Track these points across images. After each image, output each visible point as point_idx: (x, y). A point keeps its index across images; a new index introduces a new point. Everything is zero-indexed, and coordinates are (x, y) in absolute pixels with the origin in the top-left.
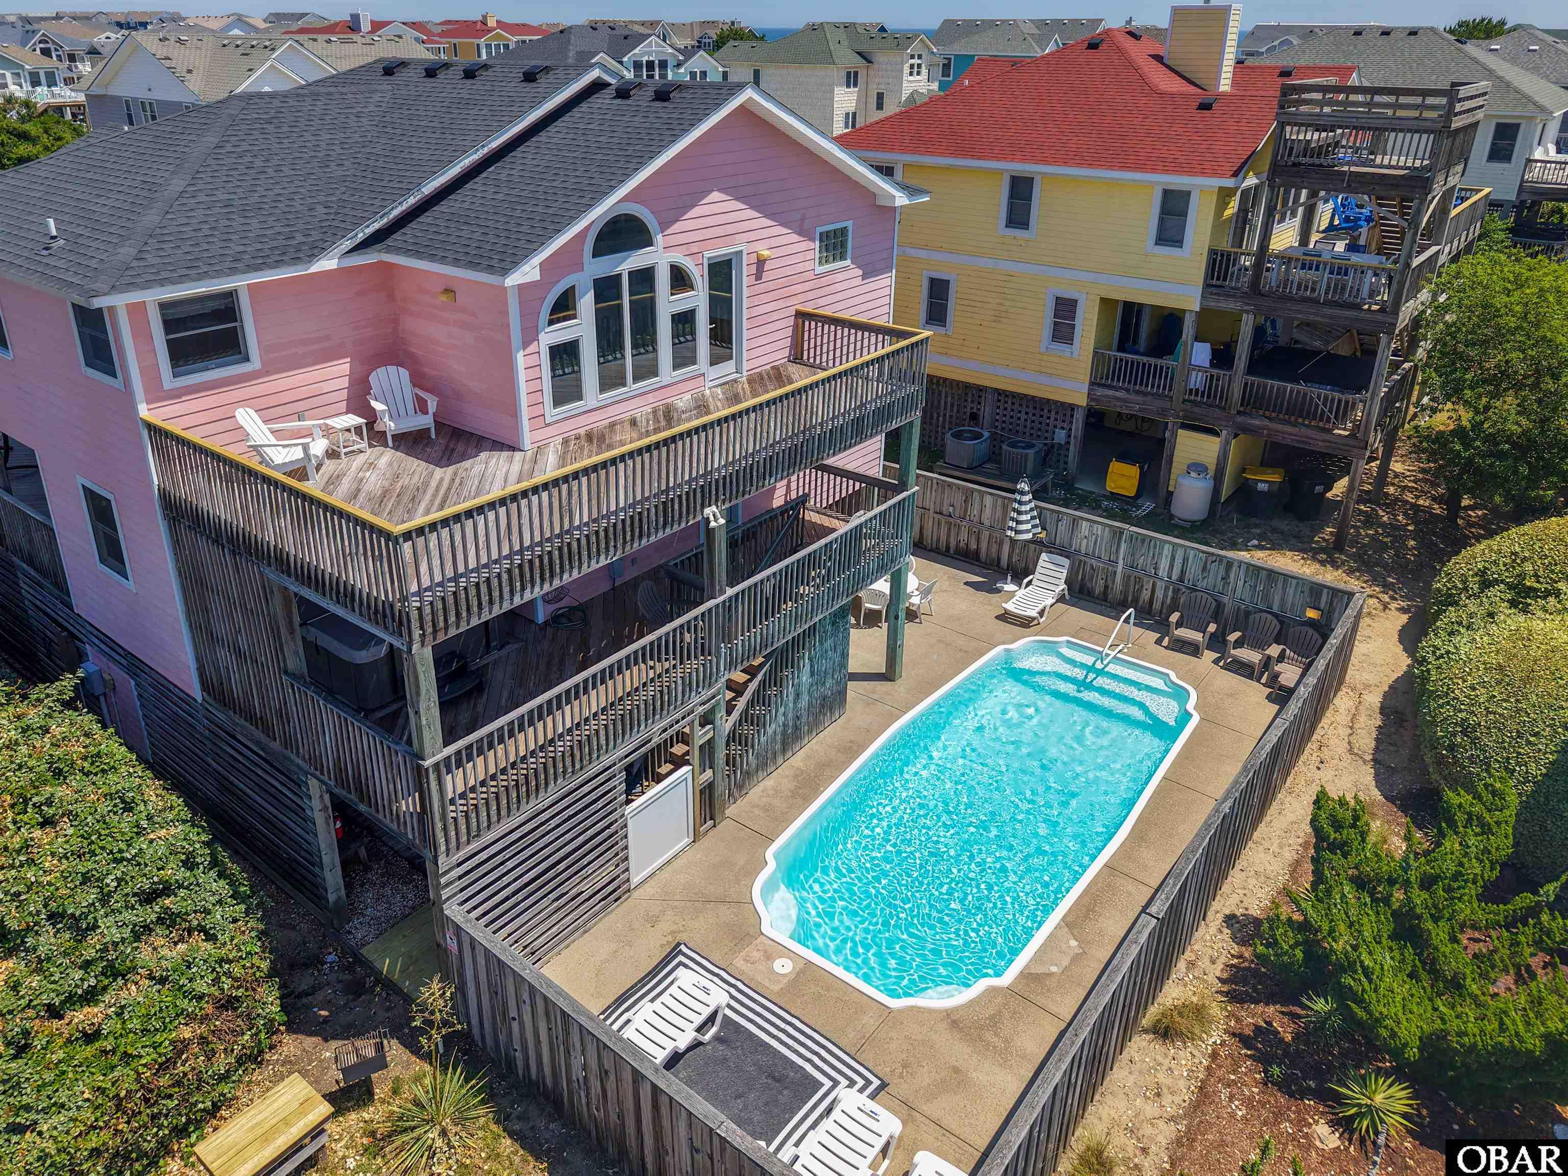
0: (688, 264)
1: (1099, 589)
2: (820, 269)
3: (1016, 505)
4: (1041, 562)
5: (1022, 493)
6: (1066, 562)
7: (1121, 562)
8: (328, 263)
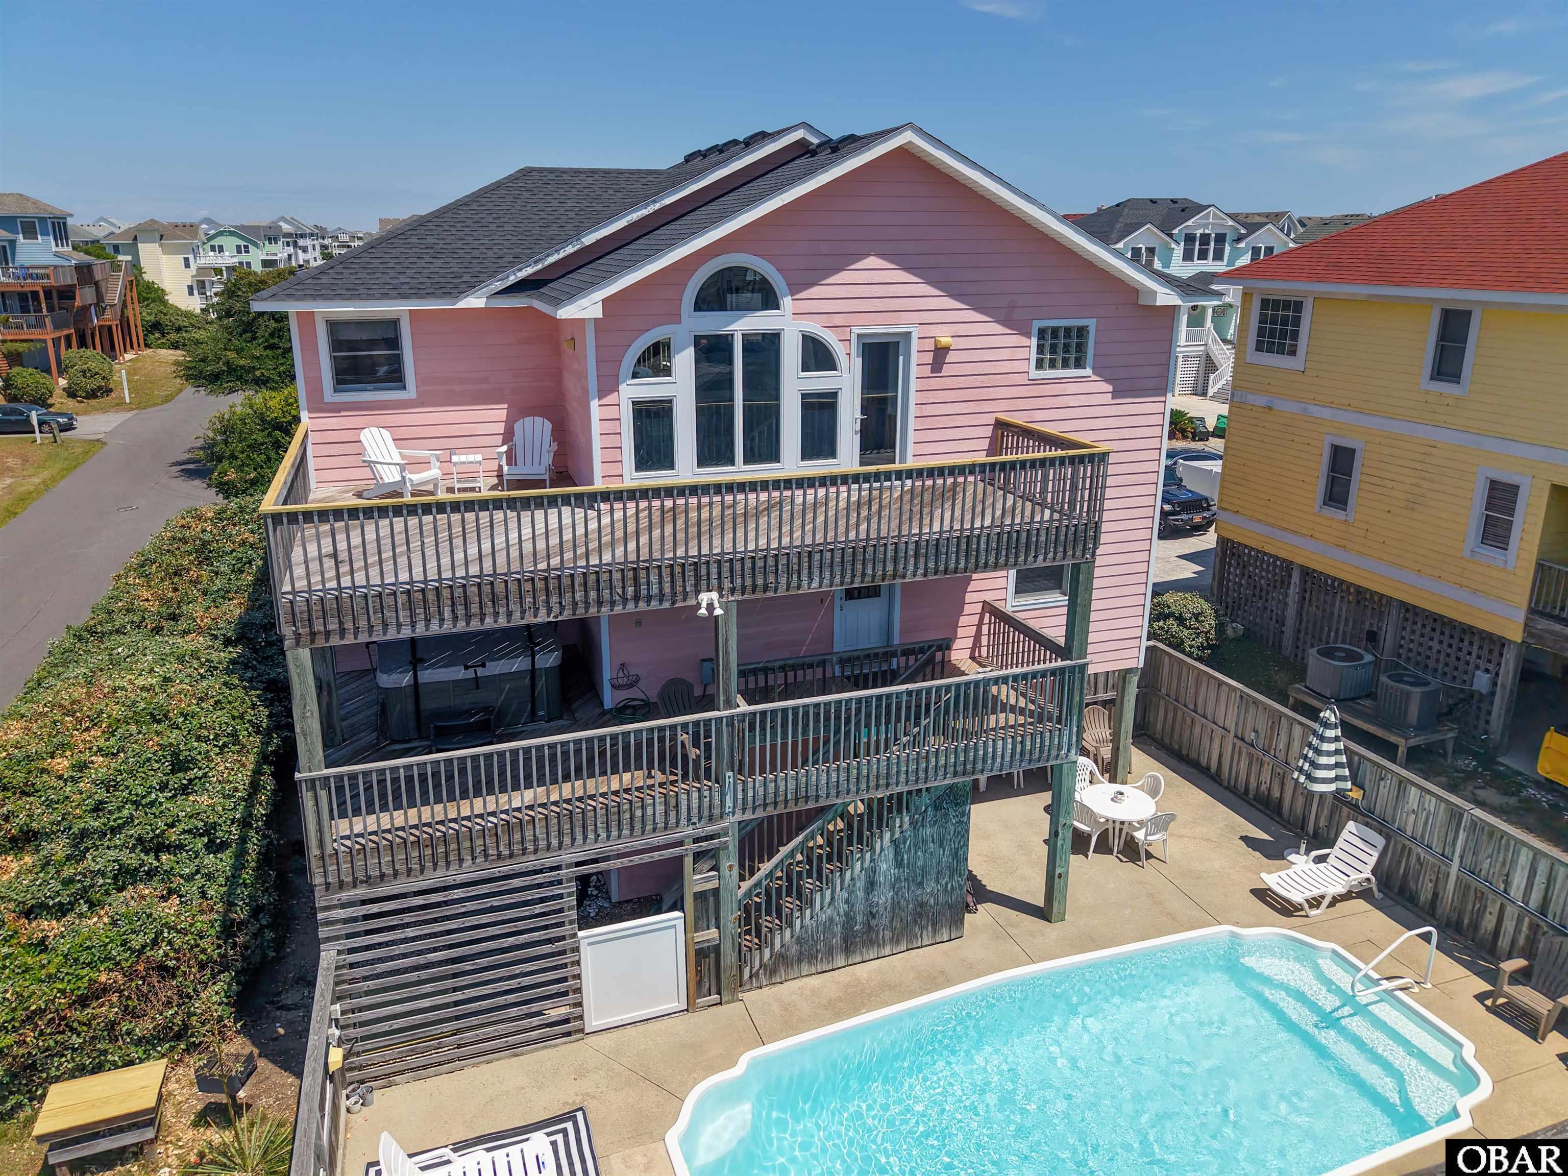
0: (830, 338)
1: (1425, 895)
2: (1035, 374)
3: (1315, 742)
4: (1345, 834)
5: (1326, 725)
6: (1380, 841)
7: (1457, 859)
8: (475, 301)
